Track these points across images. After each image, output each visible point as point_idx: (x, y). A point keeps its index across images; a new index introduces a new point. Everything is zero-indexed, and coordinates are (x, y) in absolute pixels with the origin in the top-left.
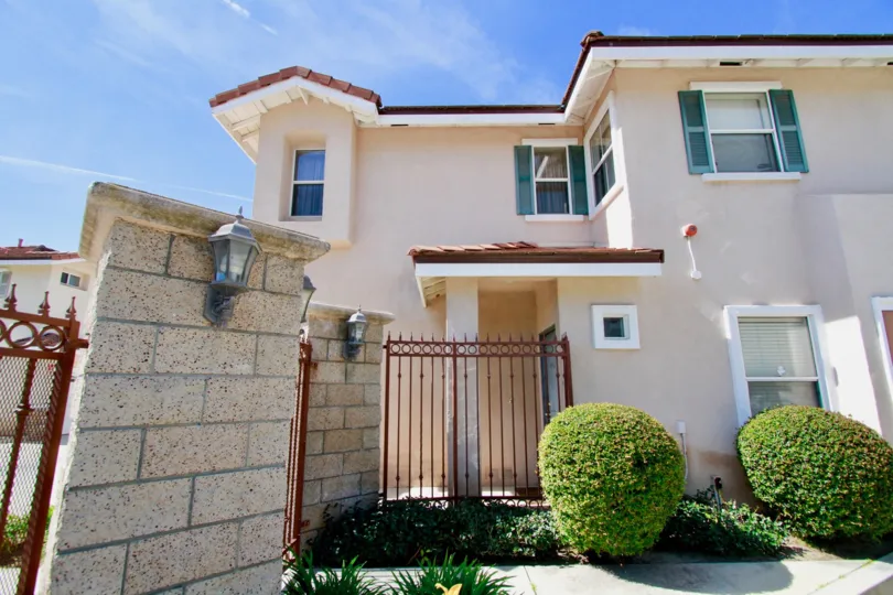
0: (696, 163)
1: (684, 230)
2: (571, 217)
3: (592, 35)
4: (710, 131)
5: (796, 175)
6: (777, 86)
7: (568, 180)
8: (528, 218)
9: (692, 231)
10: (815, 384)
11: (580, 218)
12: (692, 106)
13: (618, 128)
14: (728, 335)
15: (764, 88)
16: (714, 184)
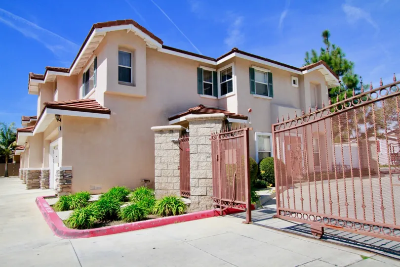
0: (252, 91)
1: (249, 110)
2: (212, 97)
3: (235, 49)
4: (256, 82)
5: (271, 98)
6: (269, 71)
7: (212, 83)
8: (201, 95)
9: (250, 111)
10: (270, 153)
11: (215, 98)
12: (252, 72)
13: (235, 75)
14: (256, 140)
15: (266, 71)
16: (255, 97)
